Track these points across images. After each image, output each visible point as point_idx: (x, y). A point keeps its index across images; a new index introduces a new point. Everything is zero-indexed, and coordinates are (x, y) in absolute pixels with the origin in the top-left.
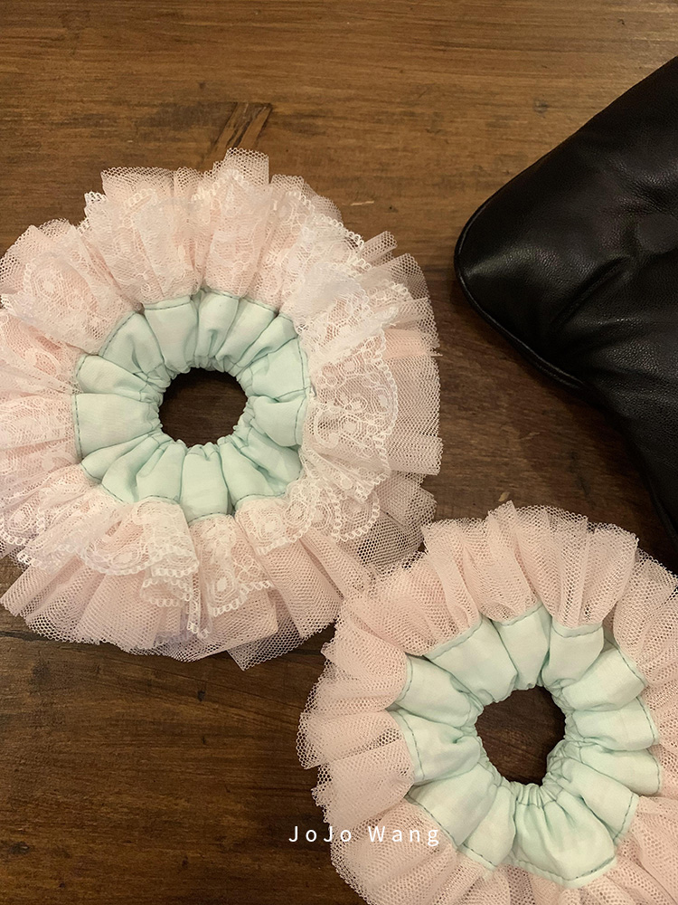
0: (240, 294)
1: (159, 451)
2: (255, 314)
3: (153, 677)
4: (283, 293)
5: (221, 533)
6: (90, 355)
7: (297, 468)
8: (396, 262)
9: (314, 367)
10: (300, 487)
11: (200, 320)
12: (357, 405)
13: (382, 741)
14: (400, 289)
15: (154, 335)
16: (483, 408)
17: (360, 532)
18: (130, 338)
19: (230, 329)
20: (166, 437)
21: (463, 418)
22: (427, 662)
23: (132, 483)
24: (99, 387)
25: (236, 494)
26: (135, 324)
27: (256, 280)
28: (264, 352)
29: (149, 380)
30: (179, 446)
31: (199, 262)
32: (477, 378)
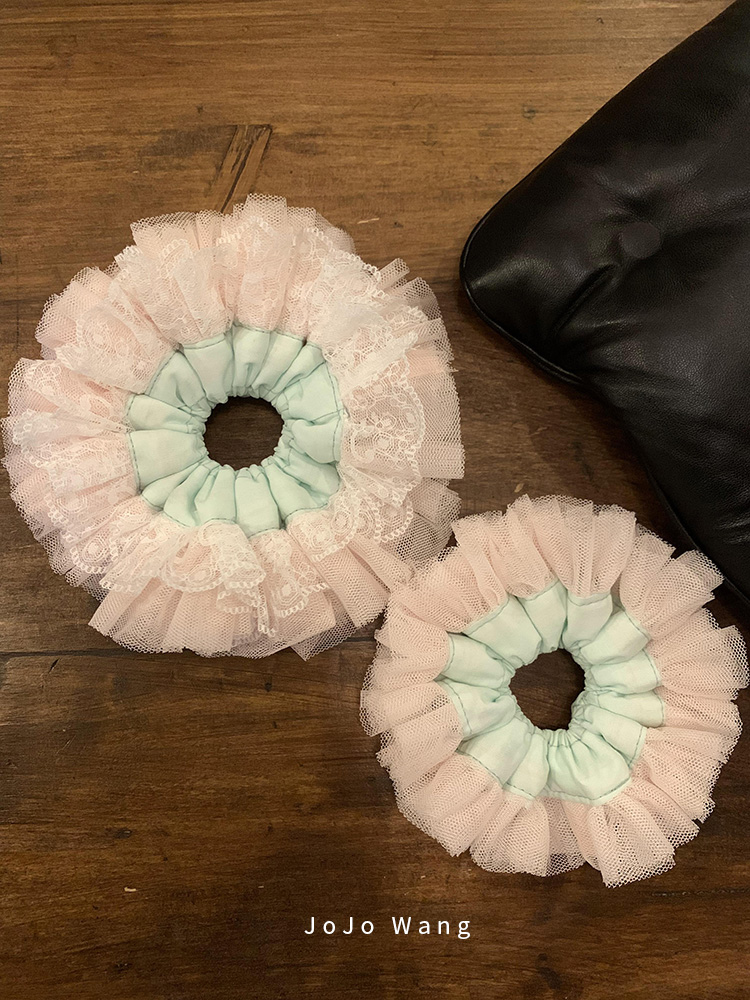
0: (271, 328)
1: (211, 477)
2: (286, 344)
3: (222, 676)
4: (310, 323)
5: (278, 546)
6: (137, 394)
7: (337, 481)
8: (409, 285)
9: (345, 390)
10: (342, 499)
11: (236, 354)
12: (386, 423)
13: (434, 706)
14: (416, 312)
15: (194, 371)
16: (496, 409)
17: (399, 533)
18: (173, 376)
19: (264, 361)
20: (216, 464)
21: (478, 420)
22: (465, 637)
23: (192, 507)
24: (150, 423)
25: (286, 509)
26: (177, 363)
27: (284, 314)
28: (296, 379)
29: (193, 412)
30: (228, 470)
31: (230, 301)
32: (489, 382)
